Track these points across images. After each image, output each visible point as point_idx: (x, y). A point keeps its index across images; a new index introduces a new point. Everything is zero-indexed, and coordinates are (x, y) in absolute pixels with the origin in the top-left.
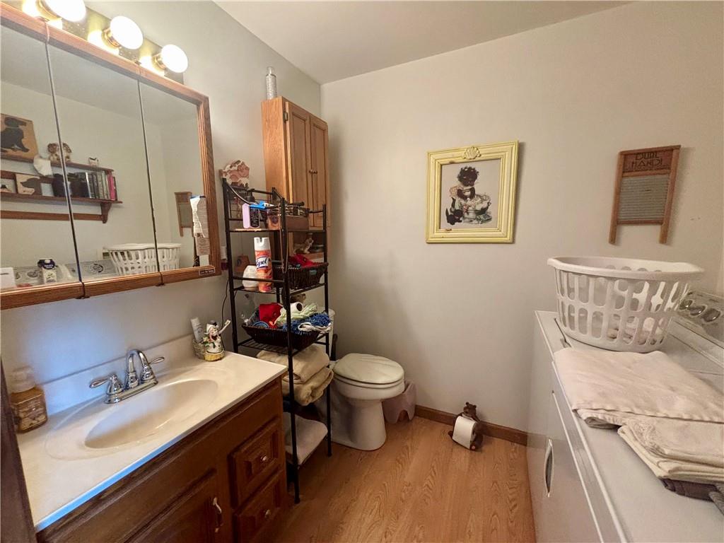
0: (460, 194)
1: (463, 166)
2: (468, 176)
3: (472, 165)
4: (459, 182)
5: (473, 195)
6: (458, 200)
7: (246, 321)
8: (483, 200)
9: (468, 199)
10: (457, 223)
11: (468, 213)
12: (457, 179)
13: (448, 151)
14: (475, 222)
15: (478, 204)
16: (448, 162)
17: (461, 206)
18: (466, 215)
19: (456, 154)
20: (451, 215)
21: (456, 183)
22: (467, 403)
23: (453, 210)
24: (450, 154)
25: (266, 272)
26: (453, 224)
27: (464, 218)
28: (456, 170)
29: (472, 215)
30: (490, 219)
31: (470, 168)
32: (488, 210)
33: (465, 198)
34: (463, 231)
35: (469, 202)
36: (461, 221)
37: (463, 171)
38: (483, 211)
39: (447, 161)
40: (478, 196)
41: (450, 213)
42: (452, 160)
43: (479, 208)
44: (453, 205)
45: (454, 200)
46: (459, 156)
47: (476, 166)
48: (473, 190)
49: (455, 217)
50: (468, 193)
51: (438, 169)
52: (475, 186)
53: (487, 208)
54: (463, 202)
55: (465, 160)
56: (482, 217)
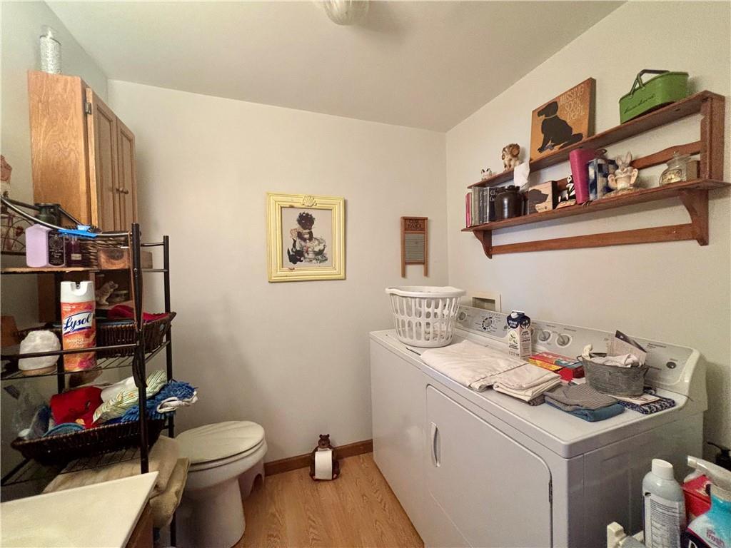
0: (300, 235)
1: (302, 211)
2: (306, 221)
3: (310, 212)
4: (298, 225)
5: (311, 238)
6: (298, 241)
7: (25, 433)
8: (320, 243)
9: (308, 241)
10: (298, 263)
11: (308, 254)
12: (297, 222)
13: (287, 195)
14: (314, 261)
15: (316, 246)
16: (288, 206)
17: (302, 247)
18: (306, 255)
19: (295, 199)
20: (293, 255)
21: (296, 226)
22: (321, 436)
23: (294, 250)
24: (289, 199)
25: (87, 336)
26: (295, 263)
27: (305, 258)
28: (296, 214)
29: (311, 256)
30: (326, 260)
31: (307, 214)
32: (325, 252)
33: (304, 240)
34: (305, 269)
35: (308, 244)
36: (302, 261)
37: (301, 216)
38: (321, 252)
39: (287, 204)
40: (315, 239)
41: (291, 253)
42: (293, 204)
43: (317, 249)
44: (294, 245)
45: (295, 241)
46: (299, 202)
47: (314, 214)
48: (311, 234)
49: (296, 257)
50: (307, 236)
51: (278, 211)
52: (313, 230)
53: (323, 250)
54: (303, 243)
55: (303, 206)
56: (320, 257)
